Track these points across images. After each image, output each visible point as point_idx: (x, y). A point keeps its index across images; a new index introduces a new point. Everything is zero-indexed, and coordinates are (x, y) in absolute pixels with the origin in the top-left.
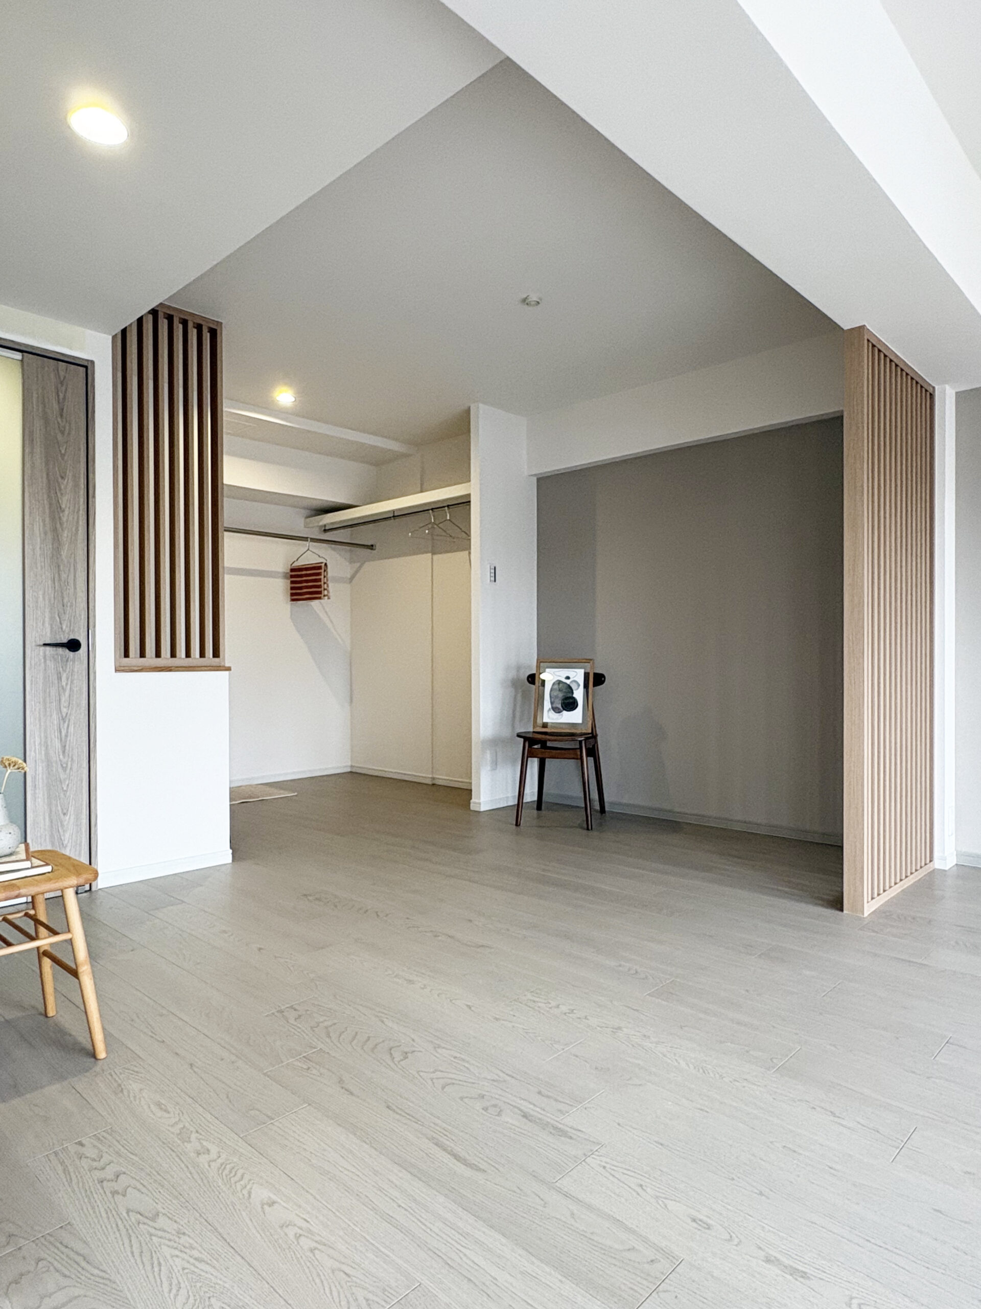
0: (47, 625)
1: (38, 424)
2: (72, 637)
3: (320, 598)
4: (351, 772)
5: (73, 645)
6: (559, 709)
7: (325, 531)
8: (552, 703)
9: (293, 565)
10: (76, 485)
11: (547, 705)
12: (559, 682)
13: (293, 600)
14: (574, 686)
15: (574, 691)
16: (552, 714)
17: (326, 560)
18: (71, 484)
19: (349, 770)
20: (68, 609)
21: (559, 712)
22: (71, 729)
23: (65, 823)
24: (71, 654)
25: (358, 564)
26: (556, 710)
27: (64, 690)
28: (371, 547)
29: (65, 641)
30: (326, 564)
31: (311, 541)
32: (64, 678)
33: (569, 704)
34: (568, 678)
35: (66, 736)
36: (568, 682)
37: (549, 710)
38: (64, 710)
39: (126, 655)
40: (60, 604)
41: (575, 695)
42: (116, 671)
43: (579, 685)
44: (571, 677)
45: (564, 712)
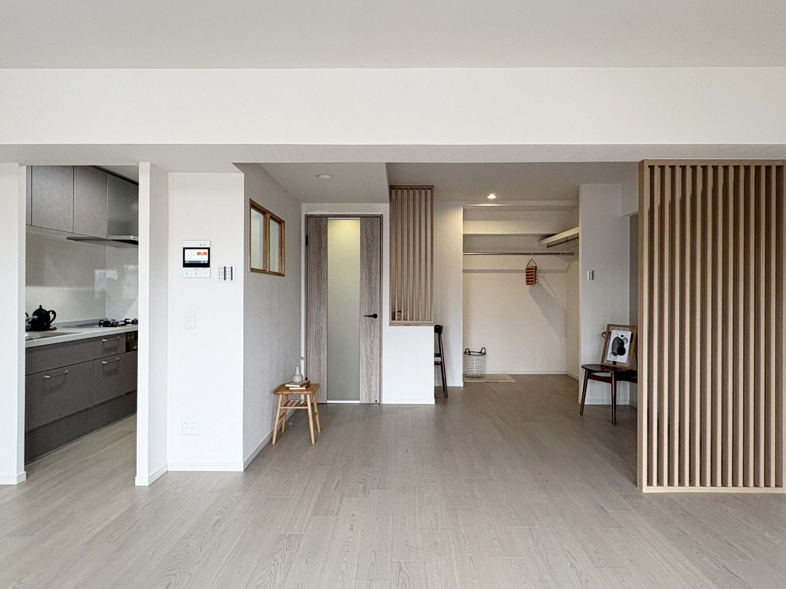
0: (367, 309)
1: (365, 240)
2: (374, 313)
3: (533, 284)
4: (566, 375)
5: (375, 316)
8: (612, 350)
9: (528, 266)
10: (377, 260)
11: (610, 351)
12: (618, 338)
13: (527, 284)
14: (625, 341)
15: (625, 344)
16: (612, 356)
17: (536, 264)
18: (375, 260)
19: (564, 373)
20: (374, 304)
22: (374, 346)
23: (372, 378)
24: (374, 319)
25: (569, 262)
26: (615, 354)
27: (372, 331)
28: (572, 254)
29: (372, 314)
30: (536, 267)
31: (533, 255)
32: (372, 327)
33: (621, 351)
34: (622, 336)
35: (372, 348)
36: (622, 338)
37: (611, 354)
38: (372, 339)
39: (393, 318)
40: (371, 302)
42: (390, 325)
44: (624, 335)
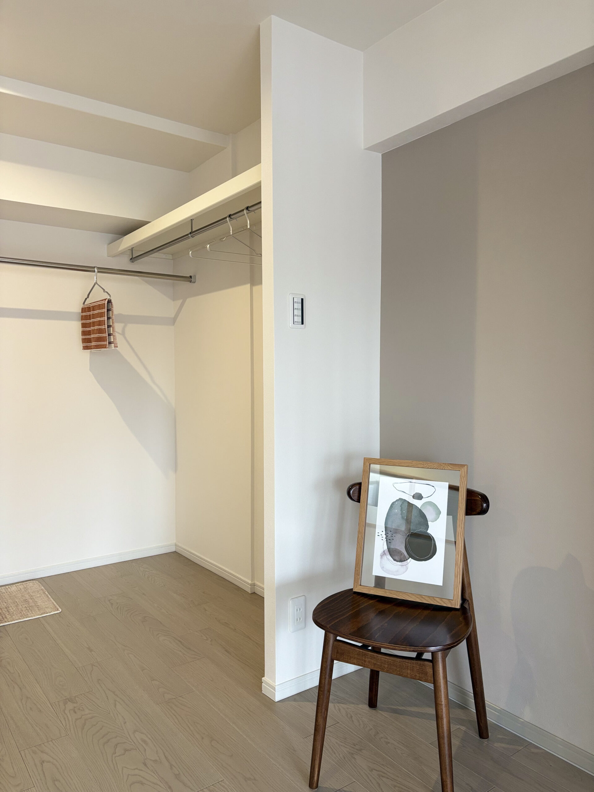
3: (104, 347)
4: (175, 553)
6: (400, 553)
7: (133, 259)
8: (388, 542)
9: (86, 303)
11: (380, 544)
12: (403, 502)
13: (85, 348)
14: (429, 513)
15: (430, 524)
16: (389, 561)
17: (108, 296)
19: (173, 549)
21: (401, 561)
25: (181, 301)
26: (398, 557)
28: (190, 279)
30: (109, 302)
31: (98, 272)
33: (420, 547)
34: (419, 497)
36: (418, 503)
37: (384, 553)
41: (431, 531)
43: (439, 513)
44: (424, 494)
45: (411, 561)
